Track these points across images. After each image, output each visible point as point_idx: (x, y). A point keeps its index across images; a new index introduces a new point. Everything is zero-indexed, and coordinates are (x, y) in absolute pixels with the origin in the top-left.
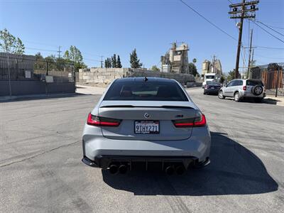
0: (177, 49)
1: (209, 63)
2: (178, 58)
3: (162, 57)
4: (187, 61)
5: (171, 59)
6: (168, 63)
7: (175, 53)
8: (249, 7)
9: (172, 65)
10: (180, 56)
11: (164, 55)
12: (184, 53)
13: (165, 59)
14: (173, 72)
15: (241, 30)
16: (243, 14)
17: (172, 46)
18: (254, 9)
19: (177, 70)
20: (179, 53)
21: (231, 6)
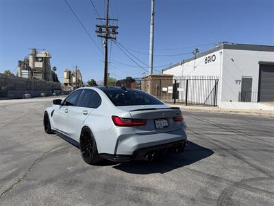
0: (38, 55)
1: (70, 72)
2: (39, 65)
3: (20, 62)
4: (49, 68)
5: (31, 65)
6: (28, 68)
7: (36, 59)
8: (111, 30)
9: (33, 71)
10: (41, 63)
11: (22, 60)
12: (46, 60)
13: (24, 65)
14: (34, 78)
15: (106, 47)
16: (107, 35)
17: (31, 52)
18: (114, 32)
19: (40, 77)
20: (40, 59)
21: (97, 26)
